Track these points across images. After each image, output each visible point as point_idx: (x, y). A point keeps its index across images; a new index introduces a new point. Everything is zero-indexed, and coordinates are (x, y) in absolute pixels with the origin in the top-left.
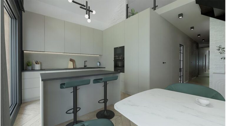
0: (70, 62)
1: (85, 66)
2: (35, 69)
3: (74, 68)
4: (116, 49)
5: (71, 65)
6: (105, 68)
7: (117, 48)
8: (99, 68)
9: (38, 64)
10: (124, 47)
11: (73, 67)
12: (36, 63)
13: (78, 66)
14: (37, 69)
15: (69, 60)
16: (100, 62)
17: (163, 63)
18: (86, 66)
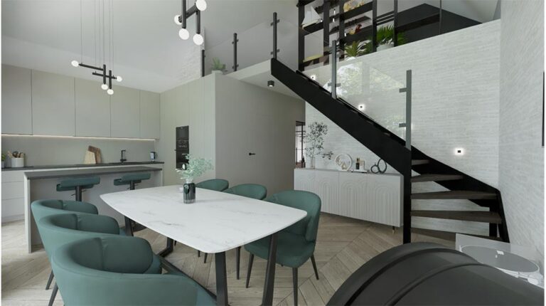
0: (89, 152)
1: (122, 160)
2: (13, 166)
3: (97, 164)
4: (178, 129)
5: (90, 159)
6: (163, 163)
7: (180, 128)
8: (154, 163)
9: (19, 157)
10: (188, 127)
11: (94, 163)
12: (13, 155)
13: (106, 161)
14: (16, 166)
15: (87, 148)
16: (154, 153)
17: (250, 154)
18: (125, 160)
